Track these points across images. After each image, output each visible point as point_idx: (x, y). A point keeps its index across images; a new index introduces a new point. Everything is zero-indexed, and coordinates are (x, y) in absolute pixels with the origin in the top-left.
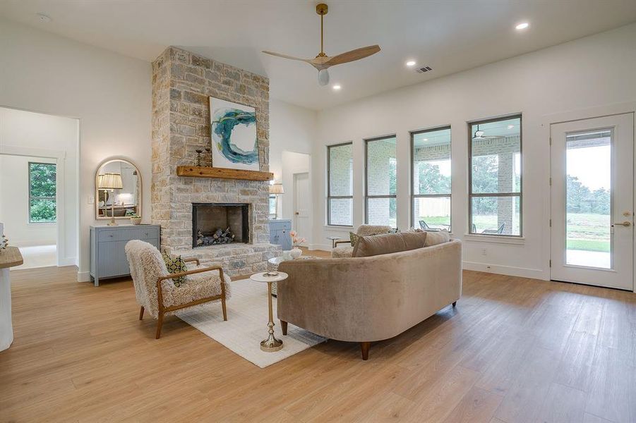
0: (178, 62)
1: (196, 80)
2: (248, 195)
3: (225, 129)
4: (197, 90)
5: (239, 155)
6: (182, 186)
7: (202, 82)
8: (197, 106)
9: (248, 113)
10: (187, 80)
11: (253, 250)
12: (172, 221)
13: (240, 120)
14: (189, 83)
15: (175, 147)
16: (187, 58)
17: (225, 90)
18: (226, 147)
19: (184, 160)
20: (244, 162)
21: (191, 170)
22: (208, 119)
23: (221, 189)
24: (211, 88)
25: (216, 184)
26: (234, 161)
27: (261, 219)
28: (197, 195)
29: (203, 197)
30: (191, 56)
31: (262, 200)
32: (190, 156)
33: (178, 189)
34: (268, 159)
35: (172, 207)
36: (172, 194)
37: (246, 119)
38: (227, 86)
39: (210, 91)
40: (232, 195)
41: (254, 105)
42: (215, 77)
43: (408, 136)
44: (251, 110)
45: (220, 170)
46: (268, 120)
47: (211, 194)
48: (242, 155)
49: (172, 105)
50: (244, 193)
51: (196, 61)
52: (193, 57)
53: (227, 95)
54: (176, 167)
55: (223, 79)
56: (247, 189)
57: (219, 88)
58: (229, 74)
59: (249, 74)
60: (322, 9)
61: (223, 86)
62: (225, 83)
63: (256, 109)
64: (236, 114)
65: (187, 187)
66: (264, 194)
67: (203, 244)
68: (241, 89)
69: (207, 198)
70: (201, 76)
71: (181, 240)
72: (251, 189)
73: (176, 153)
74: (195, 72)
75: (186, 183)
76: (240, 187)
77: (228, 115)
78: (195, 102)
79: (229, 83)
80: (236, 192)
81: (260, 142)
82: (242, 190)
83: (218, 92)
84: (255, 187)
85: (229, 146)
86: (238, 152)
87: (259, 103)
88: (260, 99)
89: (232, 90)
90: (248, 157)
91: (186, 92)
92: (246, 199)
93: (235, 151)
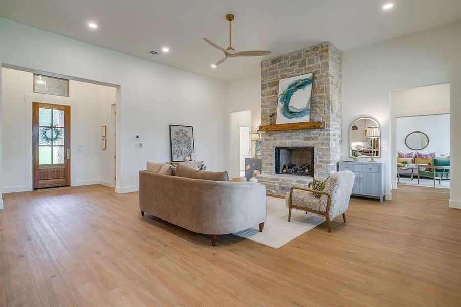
0: (264, 69)
1: (274, 73)
2: (309, 140)
3: (286, 97)
4: (274, 79)
5: (294, 112)
6: (268, 137)
8: (274, 88)
9: (305, 79)
10: (269, 75)
11: (296, 181)
13: (298, 87)
14: (271, 77)
15: (264, 116)
16: (269, 63)
17: (291, 70)
18: (288, 112)
19: (268, 122)
20: (297, 117)
22: (278, 94)
23: (289, 137)
24: (282, 74)
25: (286, 134)
26: (290, 118)
27: (321, 160)
28: (275, 141)
29: (278, 143)
31: (323, 144)
33: (266, 139)
36: (263, 142)
37: (303, 85)
38: (292, 67)
39: (281, 76)
40: (298, 140)
41: (314, 70)
42: (285, 65)
44: (310, 75)
46: (328, 77)
47: (283, 141)
48: (296, 112)
49: (262, 93)
50: (306, 139)
51: (274, 62)
52: (272, 60)
53: (293, 73)
55: (289, 64)
56: (310, 136)
57: (287, 71)
58: (294, 58)
59: (308, 49)
60: (230, 18)
61: (290, 68)
62: (291, 65)
63: (314, 73)
64: (296, 84)
65: (270, 137)
66: (325, 139)
67: (286, 173)
68: (303, 63)
69: (281, 144)
70: (276, 69)
71: (267, 168)
72: (313, 136)
73: (264, 120)
74: (273, 69)
75: (269, 135)
76: (303, 135)
77: (290, 87)
78: (274, 86)
79: (293, 64)
80: (300, 139)
81: (321, 97)
82: (304, 137)
83: (286, 73)
84: (316, 134)
85: (288, 108)
86: (294, 111)
87: (319, 66)
88: (320, 63)
89: (296, 67)
90: (301, 113)
91: (269, 83)
92: (309, 144)
93: (292, 111)
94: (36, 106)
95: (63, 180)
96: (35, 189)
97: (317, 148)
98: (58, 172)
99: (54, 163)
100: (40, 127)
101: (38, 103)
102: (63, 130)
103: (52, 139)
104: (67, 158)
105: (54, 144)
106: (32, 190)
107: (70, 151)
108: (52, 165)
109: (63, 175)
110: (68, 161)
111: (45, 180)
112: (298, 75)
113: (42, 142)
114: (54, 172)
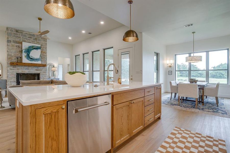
0: (10, 32)
1: (17, 37)
3: (28, 51)
4: (17, 40)
6: (12, 68)
7: (20, 37)
8: (18, 44)
9: (37, 46)
10: (14, 37)
12: (8, 78)
13: (34, 49)
14: (15, 38)
15: (9, 57)
16: (14, 30)
17: (29, 40)
18: (28, 57)
19: (13, 61)
20: (35, 61)
21: (13, 63)
22: (22, 48)
24: (23, 39)
25: (25, 67)
26: (31, 61)
28: (18, 70)
29: (20, 71)
30: (15, 30)
31: (44, 72)
32: (15, 59)
33: (10, 69)
34: (46, 60)
35: (8, 74)
36: (8, 70)
37: (37, 48)
38: (30, 38)
39: (23, 40)
40: (32, 71)
41: (41, 44)
42: (25, 36)
43: (92, 53)
44: (39, 46)
45: (24, 63)
46: (46, 48)
47: (23, 70)
48: (34, 59)
49: (8, 44)
50: (37, 70)
51: (17, 31)
52: (16, 30)
53: (30, 41)
54: (9, 62)
55: (28, 36)
56: (38, 69)
57: (27, 39)
58: (30, 35)
61: (28, 38)
62: (29, 37)
63: (41, 45)
64: (33, 47)
65: (14, 68)
66: (45, 71)
68: (36, 39)
69: (22, 72)
70: (19, 35)
71: (12, 84)
73: (9, 59)
74: (17, 34)
75: (13, 67)
77: (30, 47)
78: (17, 43)
79: (31, 38)
80: (34, 70)
81: (43, 55)
82: (36, 69)
83: (26, 40)
84: (41, 68)
85: (29, 56)
86: (33, 58)
87: (43, 43)
88: (43, 42)
89: (32, 39)
90: (37, 60)
91: (13, 40)
92: (38, 72)
93: (31, 58)
97: (42, 74)
112: (33, 43)
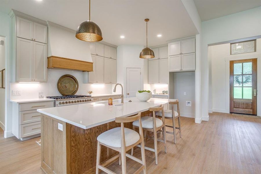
94: (232, 63)
95: (251, 110)
96: (231, 113)
98: (247, 104)
99: (243, 98)
100: (234, 75)
101: (233, 61)
102: (251, 76)
103: (243, 82)
104: (254, 95)
105: (244, 86)
106: (229, 113)
107: (257, 91)
108: (242, 99)
109: (250, 107)
110: (255, 98)
111: (238, 109)
113: (236, 84)
114: (244, 104)
